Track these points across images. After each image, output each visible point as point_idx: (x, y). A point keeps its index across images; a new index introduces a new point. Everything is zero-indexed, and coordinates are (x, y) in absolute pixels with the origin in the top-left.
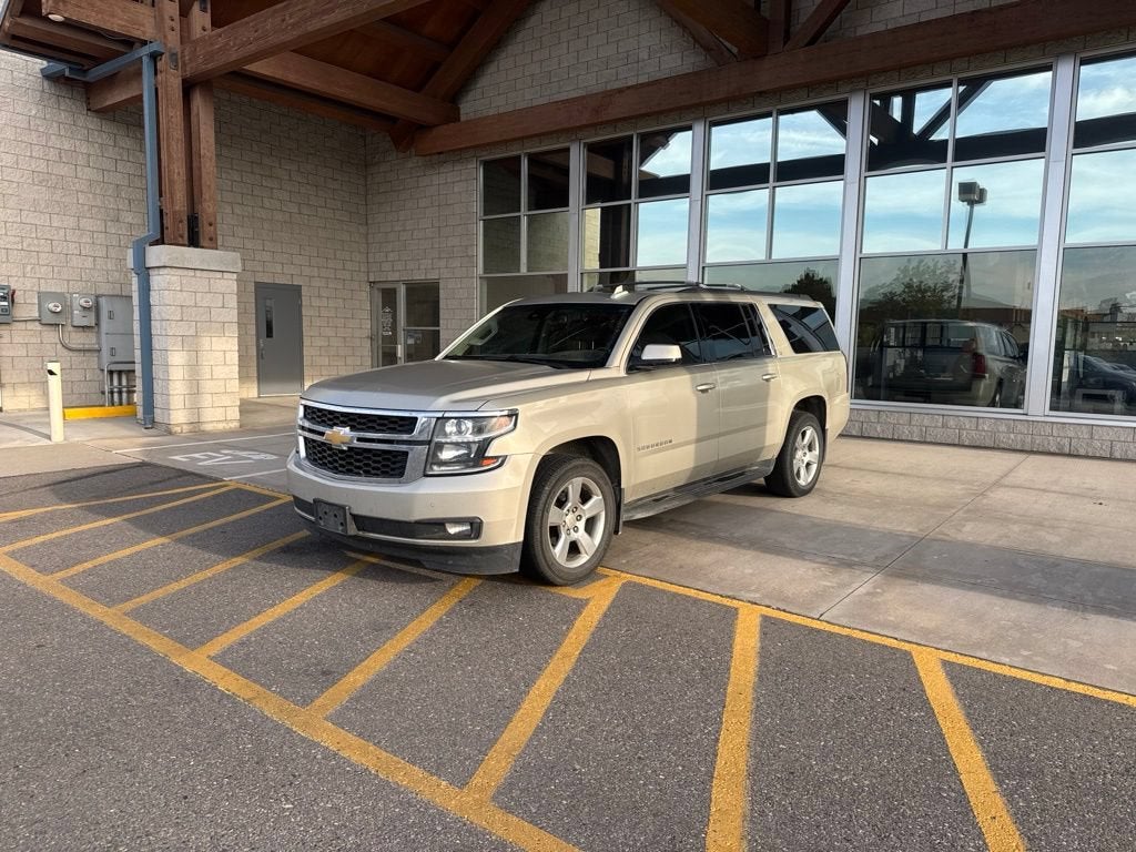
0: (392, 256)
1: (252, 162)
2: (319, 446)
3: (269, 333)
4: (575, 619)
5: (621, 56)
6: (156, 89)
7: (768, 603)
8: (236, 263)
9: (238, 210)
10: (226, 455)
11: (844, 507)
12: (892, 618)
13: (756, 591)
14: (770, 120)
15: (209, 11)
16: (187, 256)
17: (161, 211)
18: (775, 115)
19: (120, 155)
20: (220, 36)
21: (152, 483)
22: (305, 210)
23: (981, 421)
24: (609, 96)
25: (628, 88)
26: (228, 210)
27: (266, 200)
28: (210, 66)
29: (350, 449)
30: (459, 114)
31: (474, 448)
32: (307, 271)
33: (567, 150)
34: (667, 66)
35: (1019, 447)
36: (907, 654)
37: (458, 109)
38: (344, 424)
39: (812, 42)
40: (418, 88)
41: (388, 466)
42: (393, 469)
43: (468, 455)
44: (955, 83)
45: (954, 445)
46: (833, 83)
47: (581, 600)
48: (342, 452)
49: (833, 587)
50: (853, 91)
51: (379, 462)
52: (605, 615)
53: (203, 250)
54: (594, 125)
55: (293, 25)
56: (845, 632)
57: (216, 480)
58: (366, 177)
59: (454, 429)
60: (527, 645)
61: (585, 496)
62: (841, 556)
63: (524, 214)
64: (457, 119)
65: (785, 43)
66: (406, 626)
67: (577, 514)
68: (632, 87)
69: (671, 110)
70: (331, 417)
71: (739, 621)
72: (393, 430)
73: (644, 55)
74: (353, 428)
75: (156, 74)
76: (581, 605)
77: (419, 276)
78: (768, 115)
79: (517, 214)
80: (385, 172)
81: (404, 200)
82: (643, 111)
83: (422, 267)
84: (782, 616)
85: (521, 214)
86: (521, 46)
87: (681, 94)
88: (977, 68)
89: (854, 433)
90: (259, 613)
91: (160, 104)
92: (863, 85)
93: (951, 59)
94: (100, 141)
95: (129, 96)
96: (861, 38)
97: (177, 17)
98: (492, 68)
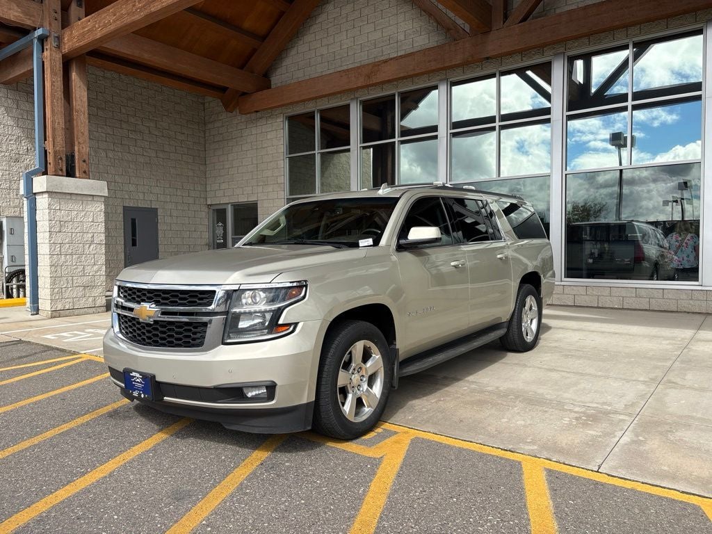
0: (223, 186)
1: (121, 121)
2: (130, 321)
3: (134, 244)
4: (371, 481)
5: (385, 39)
6: (43, 62)
7: (548, 456)
8: (104, 189)
9: (111, 155)
10: (89, 333)
11: (581, 361)
12: (666, 468)
13: (533, 442)
14: (494, 80)
15: (84, 6)
16: (65, 183)
17: (46, 151)
18: (497, 75)
19: (22, 114)
20: (89, 21)
21: (21, 357)
22: (161, 155)
23: (665, 291)
24: (377, 66)
25: (391, 59)
26: (103, 154)
27: (132, 148)
28: (82, 43)
29: (156, 322)
30: (270, 84)
31: (268, 316)
32: (162, 198)
33: (348, 107)
34: (417, 44)
35: (697, 311)
36: (696, 508)
37: (270, 81)
38: (149, 300)
39: (524, 20)
40: (242, 67)
41: (189, 336)
42: (194, 339)
43: (263, 323)
44: (631, 47)
45: (646, 310)
46: (541, 48)
47: (375, 459)
48: (148, 325)
49: (600, 436)
50: (556, 55)
51: (181, 333)
52: (399, 476)
53: (77, 179)
54: (367, 86)
55: (140, 8)
56: (628, 485)
57: (75, 353)
58: (205, 132)
59: (250, 301)
60: (325, 513)
61: (366, 356)
62: (595, 405)
63: (317, 152)
64: (269, 87)
65: (504, 22)
66: (207, 493)
67: (361, 374)
68: (394, 58)
69: (423, 74)
70: (130, 292)
71: (525, 476)
72: (192, 303)
73: (401, 37)
74: (157, 303)
75: (43, 52)
76: (375, 463)
77: (243, 199)
78: (492, 76)
79: (312, 152)
80: (218, 127)
81: (232, 146)
82: (402, 75)
83: (245, 193)
84: (565, 469)
85: (316, 152)
86: (313, 35)
87: (430, 61)
88: (646, 33)
89: (570, 304)
90: (69, 482)
91: (46, 72)
92: (562, 50)
93: (626, 26)
94: (6, 105)
95: (26, 70)
96: (560, 15)
97: (59, 11)
98: (293, 52)
